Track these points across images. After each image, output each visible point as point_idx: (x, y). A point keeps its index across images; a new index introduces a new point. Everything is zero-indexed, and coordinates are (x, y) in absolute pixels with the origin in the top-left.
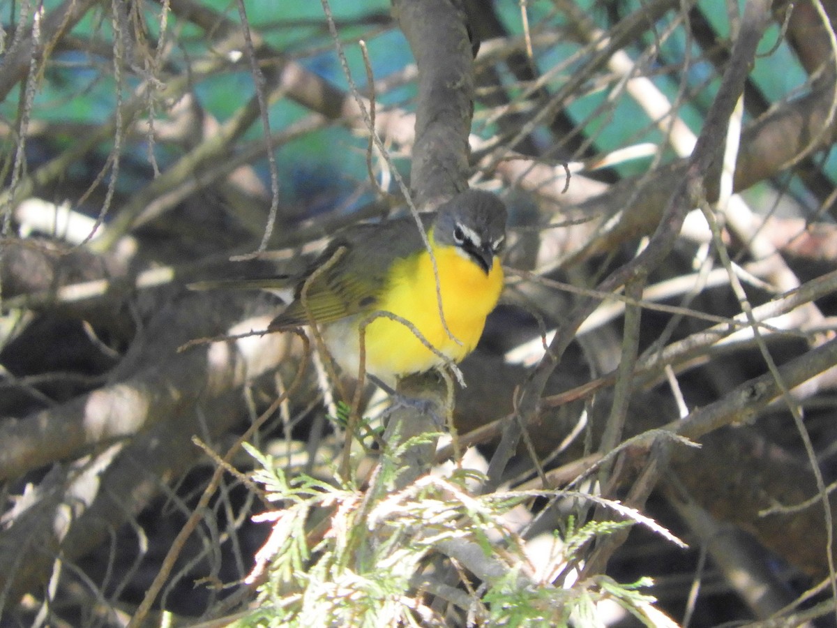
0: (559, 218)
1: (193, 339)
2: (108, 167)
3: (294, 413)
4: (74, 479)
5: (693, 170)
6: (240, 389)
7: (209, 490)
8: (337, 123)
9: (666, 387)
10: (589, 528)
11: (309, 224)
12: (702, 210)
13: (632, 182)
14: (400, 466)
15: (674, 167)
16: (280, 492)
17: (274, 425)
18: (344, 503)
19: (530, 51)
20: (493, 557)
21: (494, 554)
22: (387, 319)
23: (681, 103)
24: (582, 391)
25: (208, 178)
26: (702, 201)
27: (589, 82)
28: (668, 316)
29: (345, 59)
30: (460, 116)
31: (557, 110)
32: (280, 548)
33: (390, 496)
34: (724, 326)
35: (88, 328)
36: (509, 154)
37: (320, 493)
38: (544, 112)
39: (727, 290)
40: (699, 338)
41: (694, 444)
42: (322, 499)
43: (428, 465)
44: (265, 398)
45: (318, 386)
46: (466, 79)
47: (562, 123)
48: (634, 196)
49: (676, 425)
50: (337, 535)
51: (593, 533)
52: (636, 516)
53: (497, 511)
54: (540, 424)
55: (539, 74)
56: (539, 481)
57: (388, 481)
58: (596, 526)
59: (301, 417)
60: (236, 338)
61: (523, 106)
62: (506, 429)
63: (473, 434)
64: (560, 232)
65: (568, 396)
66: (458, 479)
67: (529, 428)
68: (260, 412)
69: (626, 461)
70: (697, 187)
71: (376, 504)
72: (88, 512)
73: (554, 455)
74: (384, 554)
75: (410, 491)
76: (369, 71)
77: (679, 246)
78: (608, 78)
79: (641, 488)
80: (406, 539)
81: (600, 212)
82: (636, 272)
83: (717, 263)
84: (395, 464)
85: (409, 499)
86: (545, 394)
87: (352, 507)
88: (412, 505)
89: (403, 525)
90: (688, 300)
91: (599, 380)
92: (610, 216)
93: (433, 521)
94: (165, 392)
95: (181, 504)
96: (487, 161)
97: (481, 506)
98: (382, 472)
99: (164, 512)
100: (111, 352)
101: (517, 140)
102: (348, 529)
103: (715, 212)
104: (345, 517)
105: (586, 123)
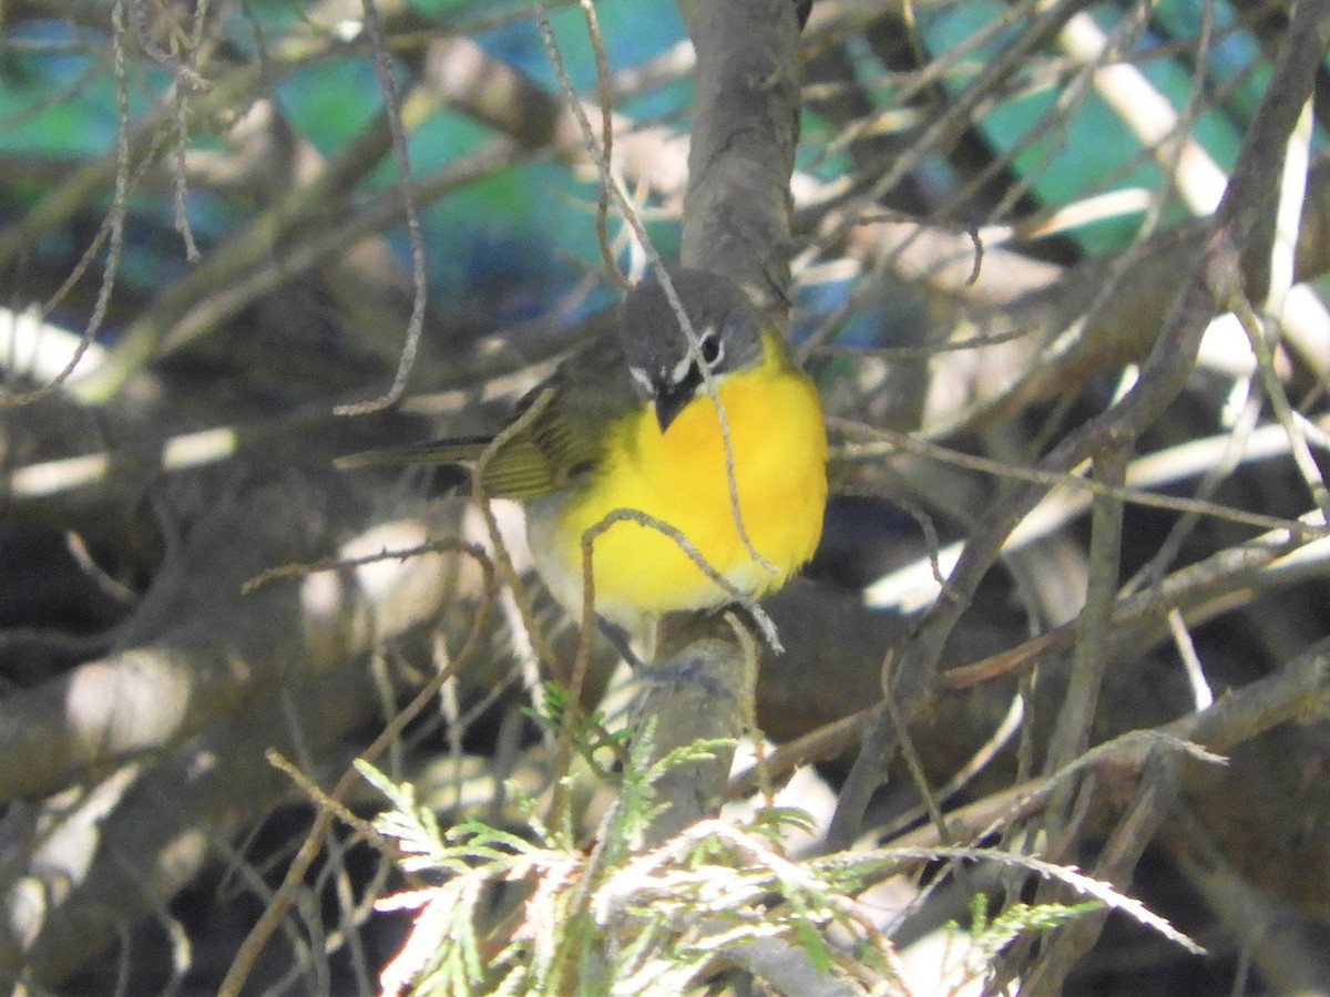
0: (965, 332)
1: (272, 567)
2: (103, 240)
3: (466, 702)
4: (49, 833)
5: (1217, 240)
6: (365, 658)
7: (306, 852)
8: (545, 155)
9: (1169, 651)
10: (1014, 917)
11: (494, 344)
12: (1239, 315)
13: (1103, 265)
14: (655, 802)
15: (1183, 235)
16: (428, 854)
17: (430, 726)
18: (550, 874)
19: (908, 15)
20: (834, 973)
21: (836, 967)
22: (633, 524)
23: (1196, 111)
24: (1015, 658)
25: (301, 259)
26: (1238, 299)
27: (1023, 73)
28: (1171, 517)
29: (551, 32)
30: (773, 140)
31: (962, 127)
32: (428, 960)
33: (633, 859)
34: (1280, 535)
35: (76, 544)
36: (872, 211)
37: (505, 855)
38: (935, 132)
39: (1285, 465)
40: (1233, 558)
41: (1214, 758)
42: (509, 866)
43: (714, 802)
44: (413, 676)
45: (512, 652)
46: (785, 68)
47: (971, 150)
48: (1108, 289)
49: (1189, 723)
50: (536, 933)
51: (1022, 927)
52: (1107, 894)
53: (837, 886)
54: (933, 722)
55: (928, 58)
56: (931, 831)
57: (631, 830)
58: (1027, 914)
59: (479, 710)
60: (354, 564)
61: (893, 120)
62: (868, 733)
63: (805, 742)
64: (966, 358)
65: (986, 668)
66: (765, 826)
67: (911, 729)
68: (403, 702)
69: (1097, 792)
70: (1226, 272)
71: (609, 876)
72: (78, 895)
73: (960, 780)
74: (626, 969)
75: (676, 847)
76: (600, 56)
77: (1195, 382)
78: (1057, 65)
79: (1125, 843)
80: (667, 940)
81: (1043, 319)
82: (1114, 433)
83: (1267, 415)
84: (644, 798)
85: (670, 863)
86: (941, 667)
87: (564, 880)
88: (675, 876)
89: (661, 914)
90: (1209, 486)
91: (1042, 639)
92: (1064, 326)
93: (717, 906)
94: (222, 667)
95: (253, 879)
96: (831, 223)
97: (809, 878)
98: (621, 813)
99: (222, 895)
100: (118, 589)
101: (887, 183)
102: (557, 923)
103: (1262, 316)
104: (551, 900)
105: (1017, 151)
